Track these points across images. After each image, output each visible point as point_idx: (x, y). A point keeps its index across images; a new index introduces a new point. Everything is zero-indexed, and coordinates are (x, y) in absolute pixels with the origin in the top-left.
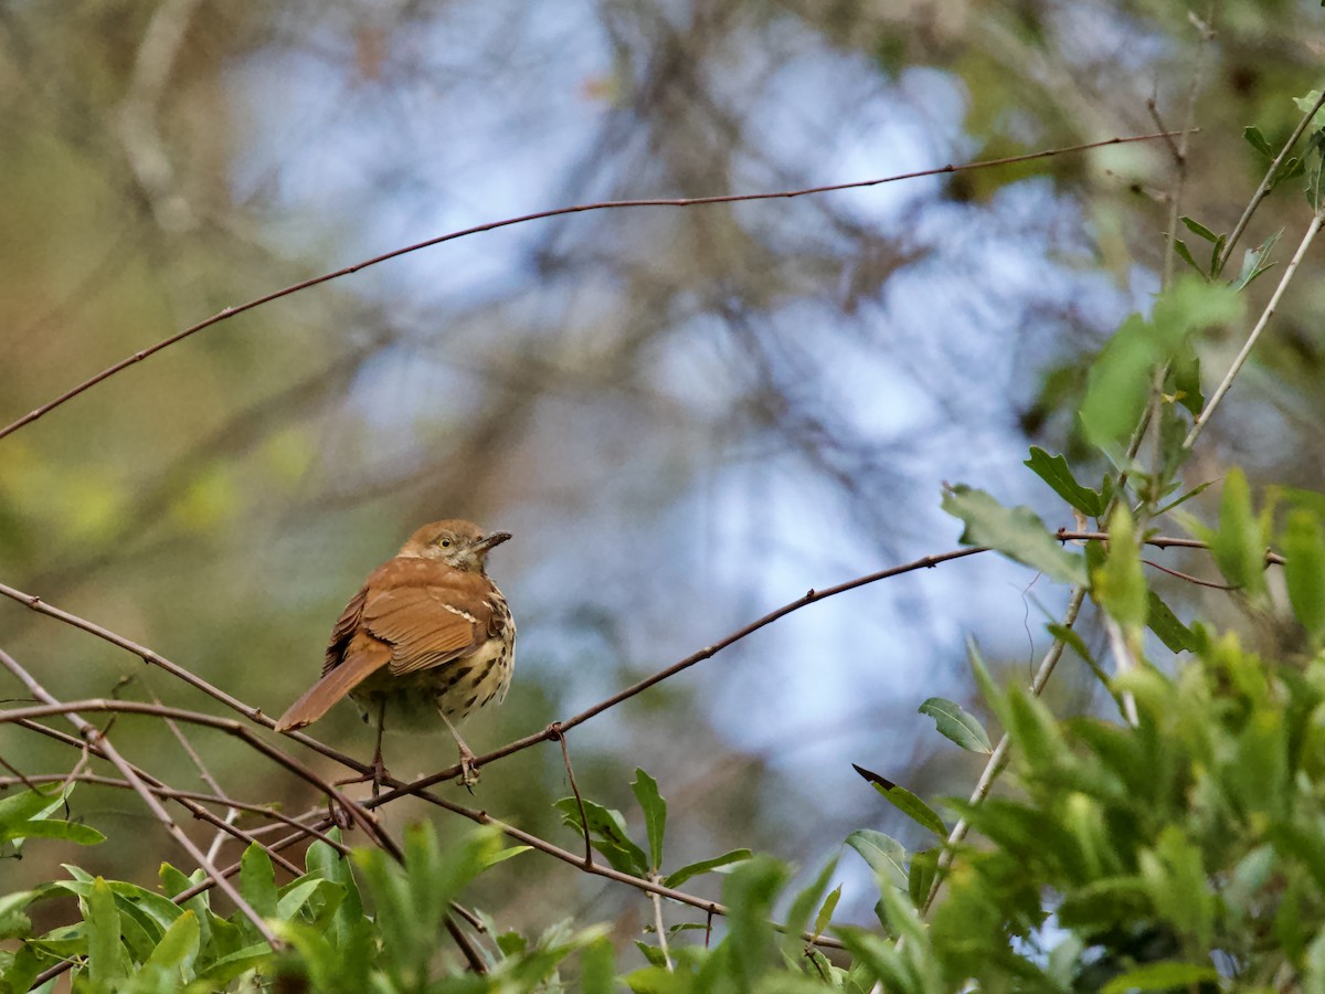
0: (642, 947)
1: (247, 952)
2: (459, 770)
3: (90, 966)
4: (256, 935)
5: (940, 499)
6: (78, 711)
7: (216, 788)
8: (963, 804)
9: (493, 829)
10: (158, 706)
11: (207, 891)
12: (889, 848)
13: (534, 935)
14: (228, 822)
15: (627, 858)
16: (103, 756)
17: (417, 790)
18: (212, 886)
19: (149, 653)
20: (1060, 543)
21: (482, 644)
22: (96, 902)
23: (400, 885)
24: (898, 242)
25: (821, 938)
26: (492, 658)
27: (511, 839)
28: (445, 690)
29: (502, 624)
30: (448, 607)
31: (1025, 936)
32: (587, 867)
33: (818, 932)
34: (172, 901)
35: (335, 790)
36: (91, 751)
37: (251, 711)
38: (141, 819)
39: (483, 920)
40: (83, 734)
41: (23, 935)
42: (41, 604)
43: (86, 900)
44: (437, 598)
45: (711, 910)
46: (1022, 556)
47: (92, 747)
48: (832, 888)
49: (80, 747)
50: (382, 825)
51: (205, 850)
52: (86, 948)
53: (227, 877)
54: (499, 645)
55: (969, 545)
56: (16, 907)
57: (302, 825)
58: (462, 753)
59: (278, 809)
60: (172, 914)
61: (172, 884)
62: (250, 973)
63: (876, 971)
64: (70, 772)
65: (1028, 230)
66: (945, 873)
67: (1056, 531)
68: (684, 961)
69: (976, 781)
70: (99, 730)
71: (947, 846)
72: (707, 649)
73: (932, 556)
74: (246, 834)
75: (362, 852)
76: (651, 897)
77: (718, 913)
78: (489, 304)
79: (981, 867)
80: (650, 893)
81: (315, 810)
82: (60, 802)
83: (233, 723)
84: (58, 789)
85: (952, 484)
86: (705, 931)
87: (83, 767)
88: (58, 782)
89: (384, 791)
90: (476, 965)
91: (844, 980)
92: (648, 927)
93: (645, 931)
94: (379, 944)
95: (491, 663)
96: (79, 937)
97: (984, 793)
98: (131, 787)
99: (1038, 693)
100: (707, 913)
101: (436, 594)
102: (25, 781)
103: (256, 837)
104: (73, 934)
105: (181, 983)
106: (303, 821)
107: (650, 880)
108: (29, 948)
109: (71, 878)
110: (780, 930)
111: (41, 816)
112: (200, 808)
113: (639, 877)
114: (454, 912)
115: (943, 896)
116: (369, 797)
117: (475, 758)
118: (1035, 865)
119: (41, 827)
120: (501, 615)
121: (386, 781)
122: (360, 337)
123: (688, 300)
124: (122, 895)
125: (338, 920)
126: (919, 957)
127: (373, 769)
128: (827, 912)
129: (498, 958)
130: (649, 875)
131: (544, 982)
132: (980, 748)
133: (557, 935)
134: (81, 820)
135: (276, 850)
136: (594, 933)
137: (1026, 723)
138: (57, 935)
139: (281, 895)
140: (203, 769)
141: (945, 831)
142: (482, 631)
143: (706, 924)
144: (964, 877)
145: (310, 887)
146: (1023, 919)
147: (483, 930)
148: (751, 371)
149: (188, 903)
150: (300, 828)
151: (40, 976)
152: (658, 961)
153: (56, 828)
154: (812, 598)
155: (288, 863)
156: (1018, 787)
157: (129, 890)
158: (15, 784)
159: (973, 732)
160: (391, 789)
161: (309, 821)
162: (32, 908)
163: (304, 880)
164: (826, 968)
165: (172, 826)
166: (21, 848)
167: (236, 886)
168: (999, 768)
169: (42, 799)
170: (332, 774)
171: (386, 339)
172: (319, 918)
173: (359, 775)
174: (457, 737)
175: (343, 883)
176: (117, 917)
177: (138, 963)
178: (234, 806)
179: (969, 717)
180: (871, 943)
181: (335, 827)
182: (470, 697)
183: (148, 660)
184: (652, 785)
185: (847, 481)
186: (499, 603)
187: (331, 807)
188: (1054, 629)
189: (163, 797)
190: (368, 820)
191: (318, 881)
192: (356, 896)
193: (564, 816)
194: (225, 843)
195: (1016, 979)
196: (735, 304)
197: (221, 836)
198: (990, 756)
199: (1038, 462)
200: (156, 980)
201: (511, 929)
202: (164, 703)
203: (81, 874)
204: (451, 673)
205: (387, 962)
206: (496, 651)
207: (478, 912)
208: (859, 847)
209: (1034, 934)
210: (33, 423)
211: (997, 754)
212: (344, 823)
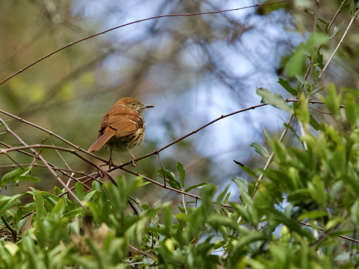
0: (179, 208)
1: (77, 209)
2: (132, 162)
3: (36, 213)
4: (79, 205)
5: (255, 91)
6: (33, 148)
7: (68, 167)
8: (262, 170)
9: (140, 177)
10: (54, 146)
11: (66, 194)
12: (243, 182)
13: (151, 204)
14: (72, 176)
15: (175, 184)
16: (39, 159)
17: (121, 167)
18: (68, 193)
19: (51, 132)
20: (287, 102)
21: (138, 129)
22: (38, 197)
23: (116, 192)
24: (244, 25)
25: (225, 205)
26: (140, 133)
27: (145, 180)
28: (129, 142)
29: (142, 124)
30: (130, 120)
31: (278, 204)
32: (165, 187)
33: (224, 203)
34: (57, 196)
35: (99, 168)
36: (36, 158)
37: (78, 147)
38: (49, 175)
39: (138, 201)
40: (34, 153)
41: (19, 205)
42: (23, 120)
43: (35, 196)
44: (127, 118)
45: (197, 198)
46: (277, 106)
47: (37, 157)
48: (228, 192)
49: (33, 157)
50: (112, 177)
51: (66, 184)
52: (35, 209)
53: (72, 190)
54: (142, 129)
55: (263, 103)
56: (17, 198)
57: (91, 177)
58: (132, 158)
59: (85, 173)
60: (57, 199)
61: (57, 192)
62: (78, 215)
63: (240, 213)
64: (31, 163)
65: (278, 22)
66: (257, 188)
67: (285, 100)
68: (190, 211)
69: (265, 164)
70: (38, 152)
71: (258, 181)
72: (196, 130)
73: (254, 106)
74: (76, 179)
75: (107, 183)
76: (181, 195)
77: (199, 199)
78: (138, 42)
79: (267, 186)
80: (181, 194)
81: (94, 173)
82: (28, 171)
83: (73, 150)
84: (28, 168)
85: (259, 87)
86: (195, 203)
87: (34, 162)
88: (28, 166)
89: (112, 168)
90: (136, 212)
91: (231, 215)
92: (181, 202)
93: (180, 204)
94: (111, 207)
95: (140, 134)
96: (34, 206)
97: (267, 167)
98: (47, 167)
99: (281, 141)
100: (196, 199)
101: (127, 117)
102: (19, 166)
103: (79, 180)
104: (32, 205)
105: (60, 218)
106: (91, 176)
107: (181, 190)
108: (21, 209)
109: (31, 190)
110: (214, 203)
111: (23, 175)
112: (65, 172)
113: (178, 189)
114: (130, 199)
115: (257, 194)
116: (108, 169)
117: (136, 159)
118: (281, 186)
119: (24, 178)
120: (142, 122)
121: (113, 165)
122: (105, 51)
123: (190, 41)
124: (44, 195)
125: (100, 201)
126: (251, 210)
127: (109, 162)
128: (227, 198)
129: (142, 211)
130: (181, 189)
131: (154, 217)
132: (267, 156)
133: (157, 204)
134: (34, 175)
135: (84, 183)
136: (167, 204)
137: (278, 149)
138: (28, 205)
139: (86, 194)
140: (65, 162)
141: (258, 178)
142: (138, 126)
143: (196, 202)
144: (262, 189)
145: (93, 193)
146: (278, 200)
147: (138, 204)
148: (206, 58)
149: (61, 197)
150: (91, 178)
151: (23, 216)
152: (183, 211)
153: (28, 178)
154: (222, 117)
155: (87, 186)
156: (276, 165)
157: (47, 194)
158: (17, 166)
159: (264, 151)
160: (114, 167)
161: (92, 176)
162: (21, 198)
163: (92, 191)
164: (227, 212)
165: (57, 177)
166: (18, 183)
167: (74, 192)
168: (271, 161)
169: (23, 170)
170: (99, 163)
171: (112, 51)
172: (95, 201)
173: (106, 164)
174: (131, 153)
175: (102, 192)
176: (43, 201)
177: (49, 213)
178: (73, 172)
179: (264, 148)
180: (239, 206)
181: (100, 177)
182: (135, 143)
183: (51, 134)
184: (182, 166)
185: (231, 87)
186: (142, 119)
187: (98, 172)
188: (285, 125)
189: (55, 170)
190: (108, 175)
191: (95, 191)
192: (105, 195)
193: (159, 174)
194: (71, 181)
195: (276, 215)
196: (202, 42)
197: (70, 180)
198: (269, 158)
199: (281, 82)
200: (53, 217)
201: (145, 203)
202: (55, 145)
203: (34, 190)
204: (131, 137)
205: (113, 212)
206: (141, 131)
207: (137, 199)
208: (235, 181)
209: (280, 203)
210: (21, 73)
211: (271, 157)
212: (102, 176)
